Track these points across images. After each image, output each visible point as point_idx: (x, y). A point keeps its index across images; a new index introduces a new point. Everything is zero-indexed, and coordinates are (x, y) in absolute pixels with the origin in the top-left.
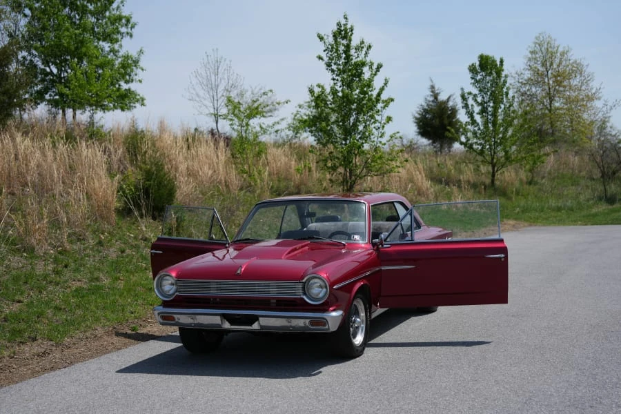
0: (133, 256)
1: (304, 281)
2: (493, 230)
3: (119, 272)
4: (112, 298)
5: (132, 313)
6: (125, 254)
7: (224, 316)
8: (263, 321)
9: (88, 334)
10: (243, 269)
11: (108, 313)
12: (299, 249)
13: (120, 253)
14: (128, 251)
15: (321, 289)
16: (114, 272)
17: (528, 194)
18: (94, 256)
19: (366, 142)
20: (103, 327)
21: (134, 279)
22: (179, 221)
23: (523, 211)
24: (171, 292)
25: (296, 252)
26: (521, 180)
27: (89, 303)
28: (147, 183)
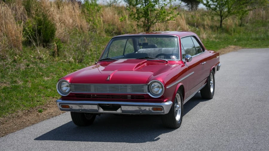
0: (34, 68)
1: (149, 84)
2: (224, 51)
3: (28, 78)
4: (25, 93)
5: (38, 102)
6: (29, 67)
7: (100, 105)
8: (124, 108)
9: (14, 115)
10: (111, 77)
11: (24, 102)
12: (142, 64)
13: (26, 66)
14: (31, 65)
15: (159, 89)
16: (25, 78)
17: (240, 32)
18: (12, 68)
19: (156, 4)
20: (22, 110)
21: (37, 81)
22: (58, 48)
23: (238, 41)
24: (67, 91)
25: (140, 66)
26: (236, 24)
27: (12, 97)
28: (39, 27)
